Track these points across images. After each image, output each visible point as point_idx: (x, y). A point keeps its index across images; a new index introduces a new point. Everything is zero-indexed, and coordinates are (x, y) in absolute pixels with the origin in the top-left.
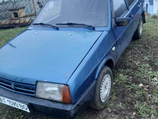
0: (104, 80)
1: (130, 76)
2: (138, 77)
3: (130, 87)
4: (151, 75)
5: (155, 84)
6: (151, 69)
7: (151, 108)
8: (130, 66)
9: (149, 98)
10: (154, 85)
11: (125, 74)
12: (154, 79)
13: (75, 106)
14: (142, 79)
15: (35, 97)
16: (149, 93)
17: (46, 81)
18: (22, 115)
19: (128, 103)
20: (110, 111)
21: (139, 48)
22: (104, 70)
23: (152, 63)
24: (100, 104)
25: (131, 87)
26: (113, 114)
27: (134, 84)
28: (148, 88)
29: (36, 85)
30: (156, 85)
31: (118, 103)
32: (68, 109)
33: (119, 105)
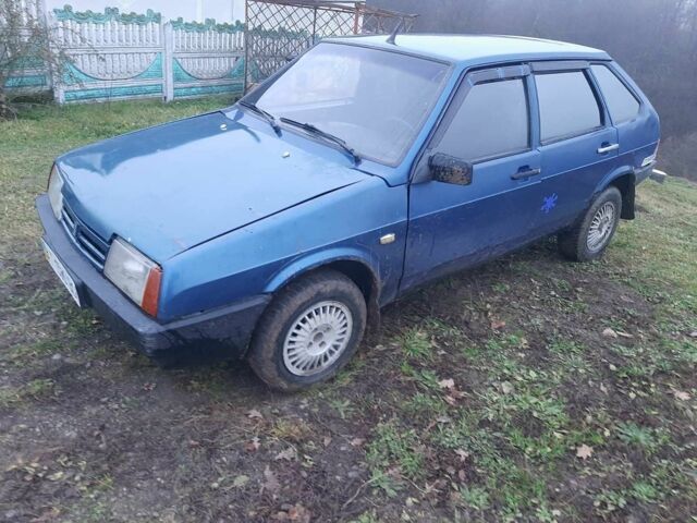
0: (317, 312)
1: (443, 346)
2: (464, 360)
3: (412, 375)
4: (506, 371)
5: (490, 398)
6: (523, 355)
7: (412, 451)
8: (467, 323)
9: (436, 426)
10: (485, 401)
11: (433, 337)
12: (503, 384)
13: (162, 329)
14: (469, 369)
15: (101, 272)
16: (449, 415)
17: (129, 240)
18: (97, 319)
19: (366, 409)
20: (302, 407)
21: (547, 286)
22: (325, 285)
23: (543, 342)
24: (276, 374)
25: (416, 376)
26: (304, 418)
27: (434, 372)
28: (460, 400)
29: (111, 242)
30: (489, 401)
31: (341, 398)
32: (140, 330)
33: (338, 403)
